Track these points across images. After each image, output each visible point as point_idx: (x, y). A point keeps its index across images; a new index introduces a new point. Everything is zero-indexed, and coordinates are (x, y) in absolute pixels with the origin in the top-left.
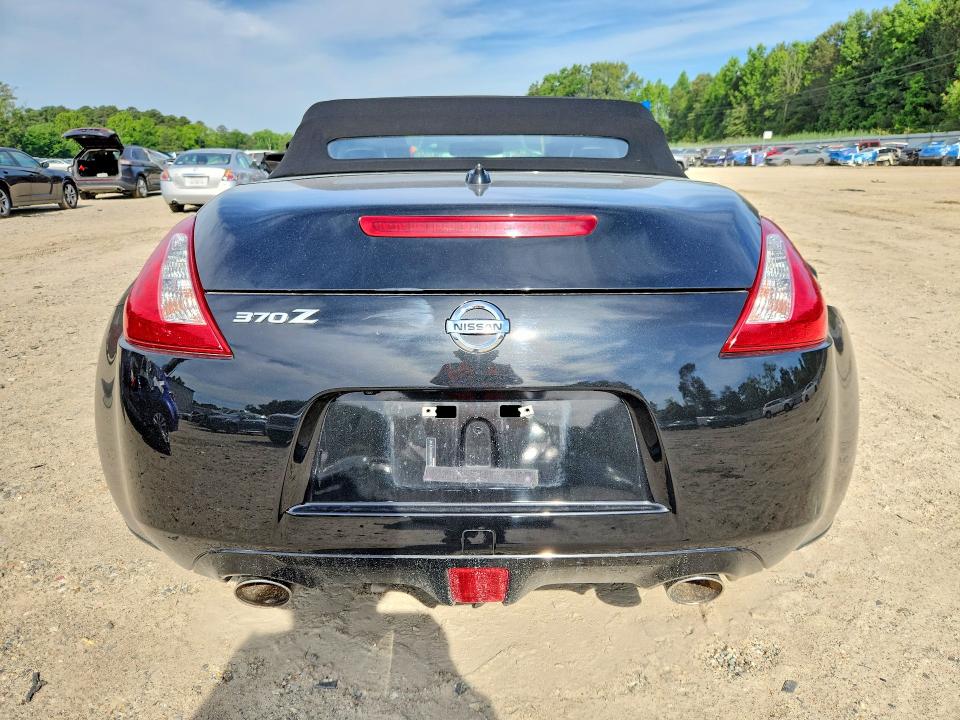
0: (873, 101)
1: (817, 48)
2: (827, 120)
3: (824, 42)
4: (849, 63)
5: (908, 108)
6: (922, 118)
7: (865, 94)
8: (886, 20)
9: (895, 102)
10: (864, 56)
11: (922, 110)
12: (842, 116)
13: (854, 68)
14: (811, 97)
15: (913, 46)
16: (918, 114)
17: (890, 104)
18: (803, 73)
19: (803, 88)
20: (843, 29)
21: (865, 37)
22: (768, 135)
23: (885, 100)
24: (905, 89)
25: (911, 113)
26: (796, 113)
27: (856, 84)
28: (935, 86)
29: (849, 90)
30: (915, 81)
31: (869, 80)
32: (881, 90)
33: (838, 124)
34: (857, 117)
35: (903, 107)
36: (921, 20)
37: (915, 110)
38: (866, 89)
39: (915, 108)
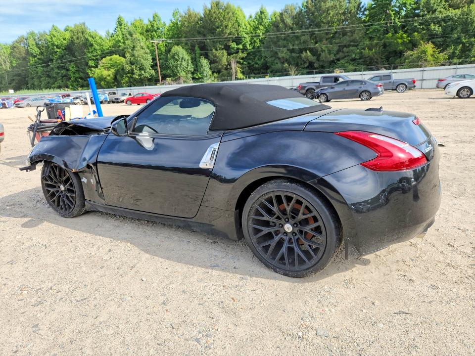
0: (54, 75)
1: (15, 47)
2: (33, 84)
3: (18, 45)
4: (35, 56)
5: (72, 79)
6: (81, 84)
7: (49, 72)
8: (48, 38)
9: (65, 76)
10: (42, 53)
11: (80, 80)
12: (40, 82)
13: (38, 59)
14: (20, 72)
15: (65, 51)
16: (78, 82)
17: (64, 77)
18: (10, 60)
19: (13, 67)
20: (26, 40)
21: (39, 44)
22: (11, 91)
23: (60, 75)
24: (68, 70)
25: (75, 82)
26: (14, 80)
27: (43, 67)
28: (81, 69)
29: (40, 70)
30: (72, 67)
31: (49, 65)
32: (56, 70)
33: (40, 85)
34: (49, 83)
35: (70, 78)
36: (64, 39)
37: (76, 80)
38: (49, 70)
39: (76, 79)
